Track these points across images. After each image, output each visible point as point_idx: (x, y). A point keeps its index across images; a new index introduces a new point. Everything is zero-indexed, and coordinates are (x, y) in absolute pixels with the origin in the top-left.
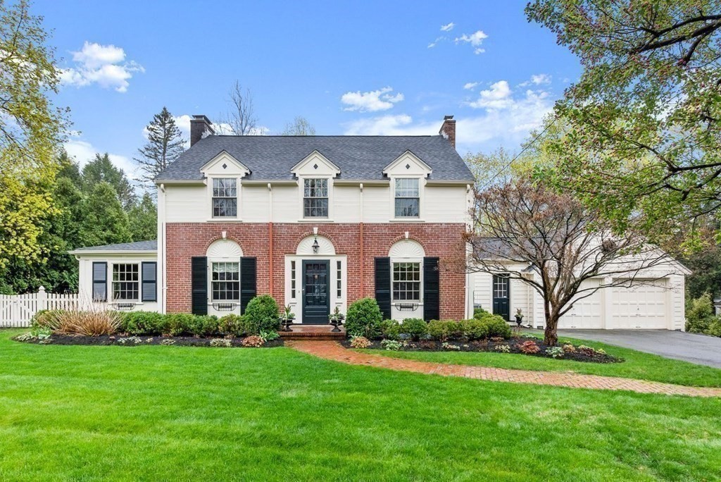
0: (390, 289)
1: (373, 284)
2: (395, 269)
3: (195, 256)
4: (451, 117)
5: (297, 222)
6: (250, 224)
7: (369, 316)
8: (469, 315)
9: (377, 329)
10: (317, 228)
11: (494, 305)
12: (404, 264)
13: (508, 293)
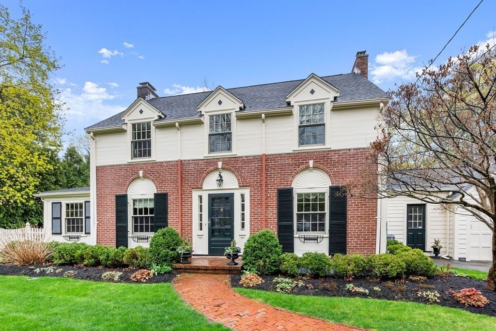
0: (292, 221)
1: (275, 216)
2: (299, 201)
3: (118, 194)
4: (364, 52)
5: (203, 158)
6: (162, 162)
7: (264, 249)
8: (381, 248)
9: (274, 263)
10: (221, 162)
11: (408, 236)
12: (308, 195)
13: (424, 224)
